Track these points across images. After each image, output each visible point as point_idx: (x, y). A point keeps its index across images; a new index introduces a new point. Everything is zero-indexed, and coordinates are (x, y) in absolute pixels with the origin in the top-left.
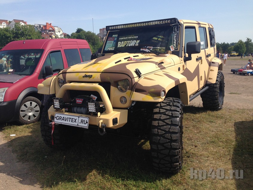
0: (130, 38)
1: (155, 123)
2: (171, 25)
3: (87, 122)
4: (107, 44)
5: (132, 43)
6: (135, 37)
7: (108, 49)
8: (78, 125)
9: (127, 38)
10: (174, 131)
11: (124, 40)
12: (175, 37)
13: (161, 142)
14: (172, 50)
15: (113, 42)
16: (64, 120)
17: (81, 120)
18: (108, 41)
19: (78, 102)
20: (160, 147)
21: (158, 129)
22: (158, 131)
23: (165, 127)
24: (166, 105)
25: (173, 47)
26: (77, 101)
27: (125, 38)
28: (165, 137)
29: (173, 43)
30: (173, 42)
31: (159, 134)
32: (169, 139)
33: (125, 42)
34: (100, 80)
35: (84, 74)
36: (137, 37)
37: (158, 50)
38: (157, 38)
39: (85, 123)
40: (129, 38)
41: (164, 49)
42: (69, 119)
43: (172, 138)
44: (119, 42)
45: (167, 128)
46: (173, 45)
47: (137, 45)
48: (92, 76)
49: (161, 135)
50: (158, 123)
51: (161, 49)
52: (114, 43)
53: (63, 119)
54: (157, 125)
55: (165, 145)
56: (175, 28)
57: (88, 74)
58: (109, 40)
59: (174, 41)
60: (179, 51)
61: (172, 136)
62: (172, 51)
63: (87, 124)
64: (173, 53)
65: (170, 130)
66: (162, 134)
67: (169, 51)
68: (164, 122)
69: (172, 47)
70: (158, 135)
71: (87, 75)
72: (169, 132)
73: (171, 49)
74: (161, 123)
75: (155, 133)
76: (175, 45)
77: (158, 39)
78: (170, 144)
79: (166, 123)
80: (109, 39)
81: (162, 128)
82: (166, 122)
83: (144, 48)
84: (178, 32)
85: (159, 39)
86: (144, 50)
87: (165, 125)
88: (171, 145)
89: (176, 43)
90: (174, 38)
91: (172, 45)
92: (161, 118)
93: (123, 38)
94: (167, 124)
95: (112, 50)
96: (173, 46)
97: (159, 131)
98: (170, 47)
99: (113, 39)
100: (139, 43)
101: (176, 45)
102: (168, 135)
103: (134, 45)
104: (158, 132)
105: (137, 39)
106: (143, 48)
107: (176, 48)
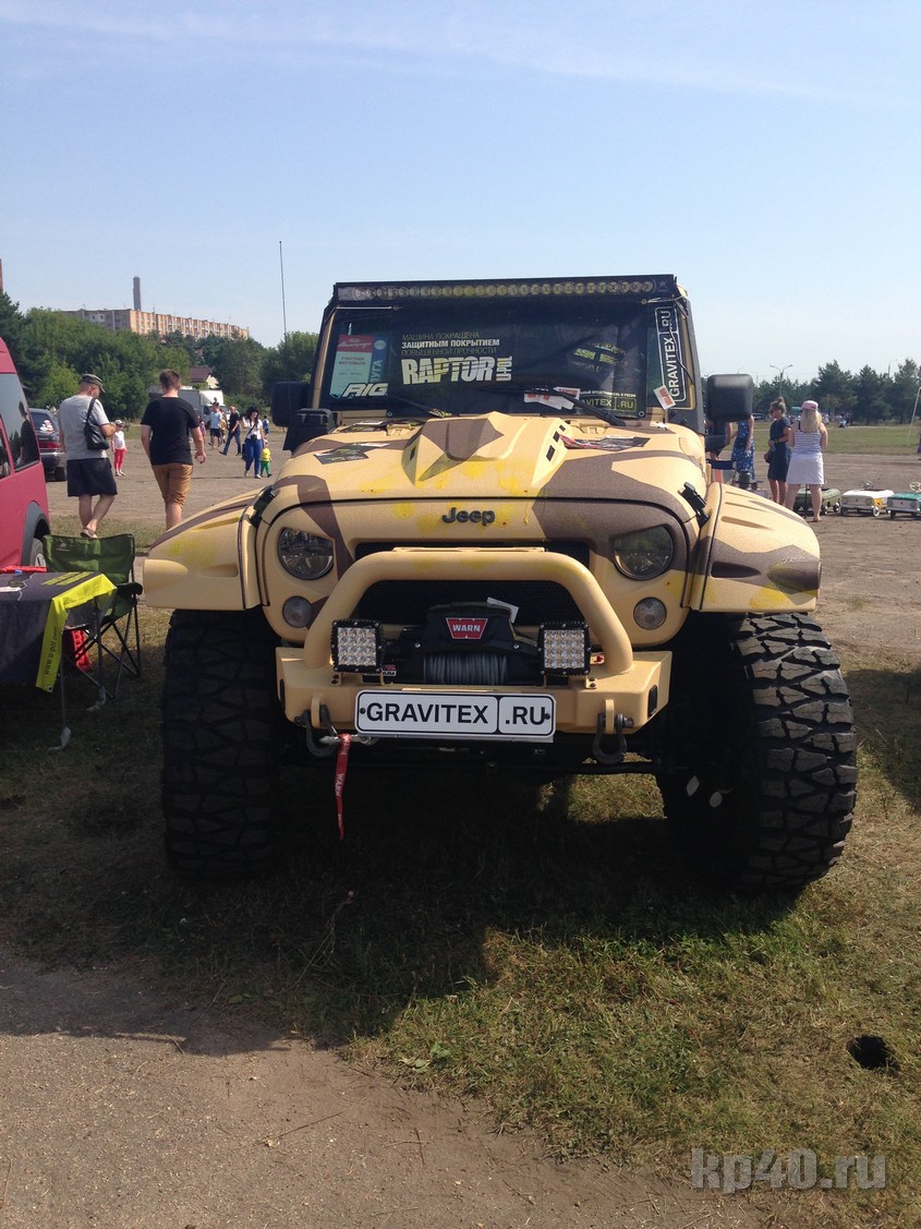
0: (463, 343)
1: (768, 696)
2: (644, 302)
3: (545, 716)
4: (337, 368)
5: (479, 370)
6: (486, 342)
7: (350, 390)
8: (498, 732)
9: (445, 344)
10: (842, 720)
11: (432, 354)
12: (669, 353)
13: (802, 766)
14: (666, 407)
15: (368, 356)
16: (414, 716)
17: (516, 709)
18: (340, 355)
19: (464, 633)
20: (799, 787)
21: (784, 718)
22: (784, 726)
23: (807, 706)
24: (775, 624)
25: (670, 395)
26: (456, 628)
27: (433, 344)
28: (816, 744)
29: (667, 379)
30: (666, 373)
31: (793, 735)
32: (827, 752)
33: (436, 360)
34: (541, 535)
35: (444, 508)
36: (496, 342)
37: (609, 403)
38: (593, 355)
39: (537, 718)
40: (454, 343)
41: (630, 400)
42: (443, 712)
43: (841, 747)
44: (405, 363)
45: (812, 709)
46: (667, 386)
47: (505, 376)
48: (491, 513)
49: (798, 738)
50: (779, 695)
51: (619, 400)
52: (378, 363)
53: (410, 712)
54: (776, 702)
55: (815, 776)
56: (660, 315)
57: (469, 507)
58: (344, 349)
59: (666, 368)
60: (695, 409)
61: (838, 739)
62: (669, 409)
63: (547, 723)
64: (672, 417)
65: (829, 717)
66: (802, 734)
67: (656, 410)
68: (799, 688)
69: (663, 393)
70: (787, 740)
71: (464, 512)
72: (825, 725)
73: (662, 400)
74: (791, 695)
75: (774, 733)
76: (673, 384)
77: (598, 356)
78: (834, 771)
79: (806, 692)
80: (343, 344)
81: (798, 712)
82: (808, 688)
83: (540, 393)
84: (677, 332)
85: (603, 357)
86: (541, 400)
87: (807, 701)
88: (836, 776)
89: (679, 375)
90: (667, 357)
91: (664, 386)
92: (783, 674)
93: (422, 345)
94: (814, 696)
95: (372, 393)
96: (669, 389)
97: (790, 724)
98: (657, 391)
99: (364, 345)
100: (514, 369)
101: (680, 383)
102: (822, 739)
103: (489, 377)
104: (787, 731)
105: (497, 353)
106: (534, 393)
107: (681, 396)
